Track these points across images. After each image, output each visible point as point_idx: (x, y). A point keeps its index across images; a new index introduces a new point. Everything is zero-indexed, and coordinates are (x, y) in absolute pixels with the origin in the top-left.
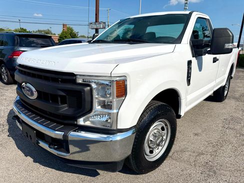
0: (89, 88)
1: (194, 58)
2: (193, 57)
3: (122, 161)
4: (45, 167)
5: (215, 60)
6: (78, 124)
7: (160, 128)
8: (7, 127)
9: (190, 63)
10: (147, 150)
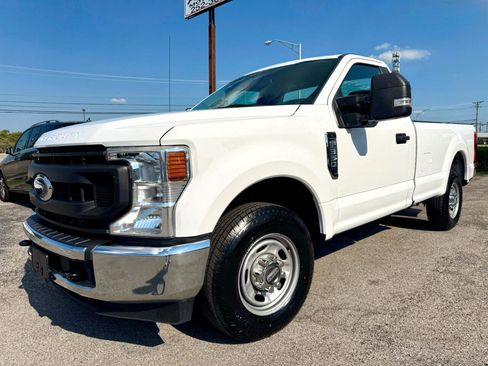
0: (125, 168)
1: (344, 130)
2: (340, 127)
3: (188, 300)
4: (69, 333)
5: (401, 139)
6: (112, 233)
7: (275, 252)
8: (22, 275)
9: (331, 136)
10: (251, 294)
